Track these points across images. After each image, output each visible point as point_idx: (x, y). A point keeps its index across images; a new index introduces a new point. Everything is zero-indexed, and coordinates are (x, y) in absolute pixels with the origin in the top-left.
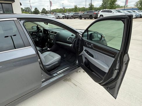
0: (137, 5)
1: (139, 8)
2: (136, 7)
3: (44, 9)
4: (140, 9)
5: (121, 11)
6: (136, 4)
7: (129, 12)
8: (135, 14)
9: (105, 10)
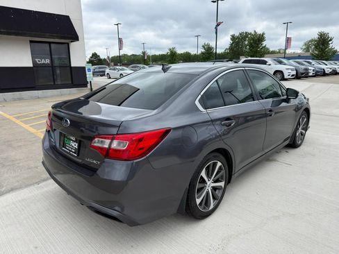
0: (307, 50)
1: (315, 56)
2: (308, 54)
3: (95, 55)
4: (317, 57)
5: (285, 61)
6: (304, 47)
7: (299, 63)
8: (313, 69)
9: (250, 58)
